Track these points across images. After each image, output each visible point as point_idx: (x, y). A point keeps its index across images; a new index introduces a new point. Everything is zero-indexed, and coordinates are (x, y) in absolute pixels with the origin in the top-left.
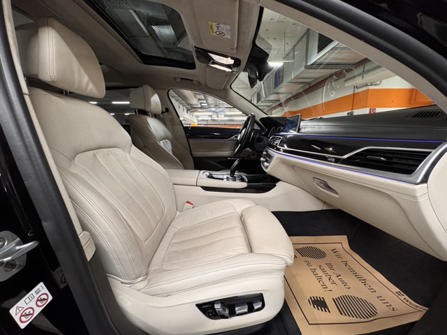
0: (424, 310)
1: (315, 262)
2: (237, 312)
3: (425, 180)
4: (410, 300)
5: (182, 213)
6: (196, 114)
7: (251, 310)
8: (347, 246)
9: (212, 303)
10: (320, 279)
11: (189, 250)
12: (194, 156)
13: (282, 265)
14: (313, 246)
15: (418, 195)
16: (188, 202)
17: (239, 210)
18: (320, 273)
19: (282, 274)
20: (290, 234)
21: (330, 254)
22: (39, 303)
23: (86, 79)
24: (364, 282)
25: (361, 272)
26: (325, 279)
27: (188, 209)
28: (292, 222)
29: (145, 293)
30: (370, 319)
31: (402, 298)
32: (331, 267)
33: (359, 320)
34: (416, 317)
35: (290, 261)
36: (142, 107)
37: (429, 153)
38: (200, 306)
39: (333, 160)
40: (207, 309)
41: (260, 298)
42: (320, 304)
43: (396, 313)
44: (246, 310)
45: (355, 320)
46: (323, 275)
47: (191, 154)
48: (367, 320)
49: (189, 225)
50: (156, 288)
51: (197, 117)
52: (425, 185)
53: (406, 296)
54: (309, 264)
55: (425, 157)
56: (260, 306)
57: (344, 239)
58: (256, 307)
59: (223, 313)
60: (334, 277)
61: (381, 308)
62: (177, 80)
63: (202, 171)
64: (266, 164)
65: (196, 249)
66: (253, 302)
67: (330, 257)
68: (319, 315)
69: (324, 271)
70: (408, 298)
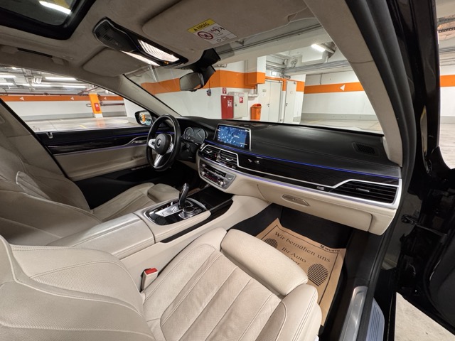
0: (338, 251)
4: (328, 248)
8: (280, 226)
21: (277, 239)
24: (306, 250)
25: (298, 242)
30: (328, 277)
31: (324, 249)
32: (286, 251)
33: (326, 282)
34: (342, 260)
37: (396, 188)
39: (323, 188)
43: (332, 262)
53: (325, 246)
55: (395, 191)
57: (277, 222)
60: (294, 258)
61: (325, 264)
64: (222, 182)
67: (279, 241)
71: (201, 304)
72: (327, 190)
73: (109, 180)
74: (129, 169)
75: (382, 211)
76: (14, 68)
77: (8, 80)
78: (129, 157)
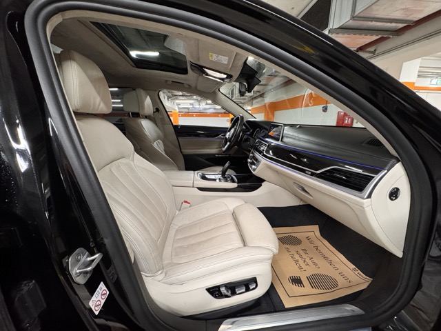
0: (370, 280)
1: (293, 248)
2: (238, 292)
3: (369, 196)
4: (362, 274)
5: (180, 212)
6: (177, 101)
7: (248, 290)
8: (318, 234)
9: (218, 287)
10: (297, 262)
11: (192, 245)
12: (184, 153)
13: (270, 255)
14: (291, 234)
15: (365, 206)
16: (185, 202)
17: (231, 208)
18: (297, 257)
19: (270, 262)
20: (273, 226)
21: (305, 241)
22: (103, 297)
23: (98, 99)
24: (330, 262)
25: (328, 254)
26: (301, 262)
27: (185, 208)
28: (275, 216)
29: (164, 283)
30: (333, 290)
31: (356, 272)
32: (306, 252)
33: (325, 291)
34: (364, 286)
35: (276, 251)
36: (136, 111)
37: (373, 177)
38: (209, 290)
39: (310, 173)
40: (215, 292)
41: (254, 280)
42: (297, 281)
43: (351, 284)
44: (244, 290)
45: (322, 291)
46: (300, 259)
47: (181, 152)
48: (331, 290)
49: (188, 222)
50: (173, 279)
51: (178, 104)
52: (370, 199)
53: (359, 271)
54: (288, 251)
55: (370, 180)
56: (254, 286)
57: (316, 228)
58: (251, 288)
59: (226, 293)
60: (308, 260)
61: (341, 281)
62: (168, 82)
63: (196, 172)
64: (253, 166)
65: (199, 244)
66: (249, 284)
67: (305, 243)
68: (297, 289)
69: (300, 255)
70: (361, 273)
71: (200, 229)
72: (313, 174)
73: (200, 159)
74: (214, 155)
75: (352, 199)
76: (195, 97)
77: (191, 104)
78: (216, 147)
